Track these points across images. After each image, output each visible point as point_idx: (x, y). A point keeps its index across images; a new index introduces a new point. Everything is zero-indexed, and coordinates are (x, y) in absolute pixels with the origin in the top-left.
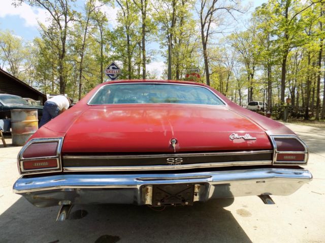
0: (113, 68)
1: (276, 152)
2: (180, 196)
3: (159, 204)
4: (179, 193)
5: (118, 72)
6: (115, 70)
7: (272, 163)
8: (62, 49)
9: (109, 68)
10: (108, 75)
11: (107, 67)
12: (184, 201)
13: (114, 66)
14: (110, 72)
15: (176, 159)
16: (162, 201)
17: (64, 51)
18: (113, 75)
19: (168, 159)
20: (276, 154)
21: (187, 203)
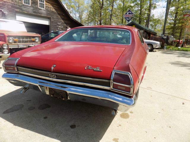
0: (129, 13)
1: (112, 82)
2: (60, 95)
3: (52, 96)
4: (60, 93)
5: (132, 16)
6: (130, 15)
7: (110, 89)
8: (102, 4)
9: (126, 14)
10: (126, 18)
11: (125, 13)
12: (62, 97)
13: (130, 12)
14: (127, 16)
15: (53, 75)
16: (53, 95)
17: (103, 4)
18: (128, 18)
19: (50, 75)
20: (112, 84)
21: (64, 99)
